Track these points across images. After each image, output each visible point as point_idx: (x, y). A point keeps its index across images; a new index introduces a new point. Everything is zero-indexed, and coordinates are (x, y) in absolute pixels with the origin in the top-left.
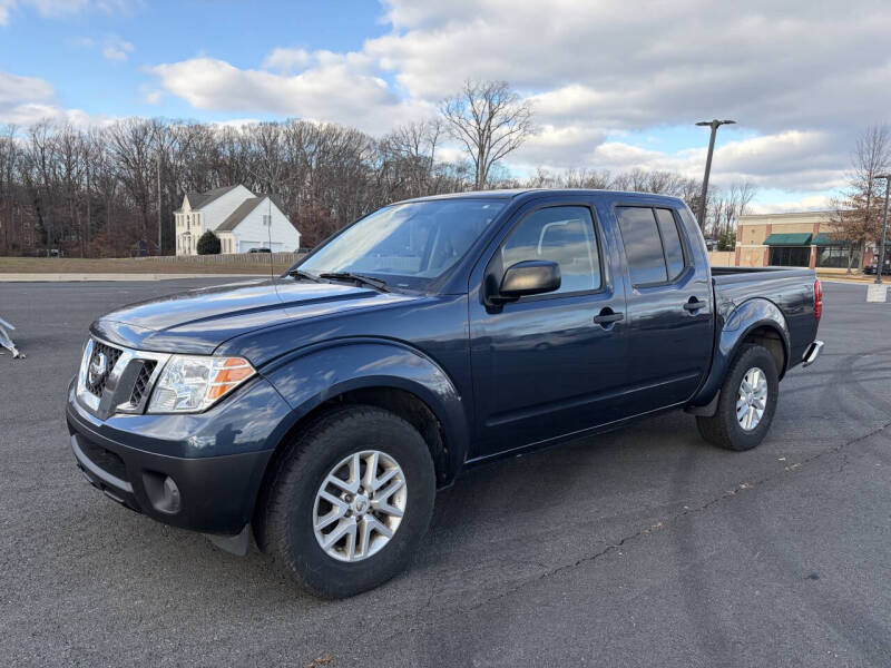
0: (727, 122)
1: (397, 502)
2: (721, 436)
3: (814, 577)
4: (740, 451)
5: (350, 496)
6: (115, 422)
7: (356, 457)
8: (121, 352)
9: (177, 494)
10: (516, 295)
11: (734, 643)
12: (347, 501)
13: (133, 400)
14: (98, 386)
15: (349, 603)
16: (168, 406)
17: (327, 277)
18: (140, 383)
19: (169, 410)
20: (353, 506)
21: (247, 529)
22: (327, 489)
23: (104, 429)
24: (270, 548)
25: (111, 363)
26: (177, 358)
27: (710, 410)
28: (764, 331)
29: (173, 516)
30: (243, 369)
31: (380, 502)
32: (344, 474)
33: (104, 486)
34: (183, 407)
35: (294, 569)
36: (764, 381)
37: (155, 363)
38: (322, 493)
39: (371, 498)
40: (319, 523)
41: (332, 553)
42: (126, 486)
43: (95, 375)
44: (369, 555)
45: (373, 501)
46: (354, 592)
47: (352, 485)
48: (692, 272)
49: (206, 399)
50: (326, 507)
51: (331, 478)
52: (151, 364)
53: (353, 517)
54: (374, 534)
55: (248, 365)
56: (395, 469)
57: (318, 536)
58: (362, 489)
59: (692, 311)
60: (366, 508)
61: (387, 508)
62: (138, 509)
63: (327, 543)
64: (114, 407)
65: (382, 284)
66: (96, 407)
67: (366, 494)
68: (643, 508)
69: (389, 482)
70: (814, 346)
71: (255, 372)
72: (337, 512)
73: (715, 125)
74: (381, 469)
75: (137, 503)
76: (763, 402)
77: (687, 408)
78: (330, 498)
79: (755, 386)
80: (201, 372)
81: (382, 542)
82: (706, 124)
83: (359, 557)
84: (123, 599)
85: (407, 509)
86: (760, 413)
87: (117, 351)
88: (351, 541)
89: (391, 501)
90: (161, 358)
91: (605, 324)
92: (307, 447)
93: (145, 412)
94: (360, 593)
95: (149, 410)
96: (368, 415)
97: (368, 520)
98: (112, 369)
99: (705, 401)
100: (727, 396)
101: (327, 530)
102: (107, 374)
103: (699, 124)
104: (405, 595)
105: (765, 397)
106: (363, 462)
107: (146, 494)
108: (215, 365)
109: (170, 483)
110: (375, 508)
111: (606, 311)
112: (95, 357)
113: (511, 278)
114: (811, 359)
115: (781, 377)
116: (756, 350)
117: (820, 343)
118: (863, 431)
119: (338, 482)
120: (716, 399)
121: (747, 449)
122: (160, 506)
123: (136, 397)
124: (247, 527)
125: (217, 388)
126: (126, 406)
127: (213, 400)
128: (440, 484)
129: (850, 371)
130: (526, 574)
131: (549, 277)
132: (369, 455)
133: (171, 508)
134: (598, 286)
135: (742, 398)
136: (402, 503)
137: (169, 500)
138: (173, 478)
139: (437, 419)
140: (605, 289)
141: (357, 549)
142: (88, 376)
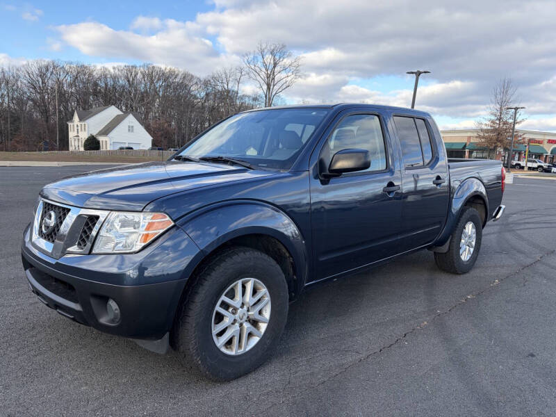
0: (425, 72)
1: (264, 313)
2: (449, 265)
3: (532, 355)
4: (460, 274)
5: (235, 309)
6: (67, 260)
7: (240, 283)
8: (69, 210)
9: (118, 312)
10: (340, 172)
11: (497, 402)
12: (233, 314)
13: (79, 244)
14: (51, 234)
15: (234, 383)
16: (108, 248)
18: (85, 232)
19: (110, 251)
20: (237, 316)
21: (167, 335)
22: (221, 306)
23: (58, 266)
24: (182, 348)
25: (60, 218)
26: (115, 214)
27: (445, 248)
28: (476, 198)
30: (164, 222)
31: (253, 313)
32: (232, 295)
33: (57, 306)
34: (119, 249)
35: (200, 362)
36: (474, 230)
38: (218, 308)
39: (248, 311)
40: (216, 329)
41: (224, 350)
42: (77, 306)
43: (47, 227)
44: (248, 349)
45: (250, 313)
46: (237, 377)
47: (236, 302)
48: (437, 160)
49: (138, 243)
50: (220, 318)
51: (223, 298)
52: (94, 219)
53: (237, 324)
54: (250, 335)
55: (168, 218)
56: (264, 290)
57: (215, 338)
58: (243, 304)
59: (437, 184)
60: (245, 318)
61: (258, 317)
62: (86, 323)
63: (220, 342)
64: (65, 249)
65: (246, 164)
66: (50, 251)
67: (245, 308)
68: (411, 313)
69: (259, 300)
70: (500, 208)
71: (173, 224)
72: (227, 321)
73: (418, 74)
74: (255, 292)
75: (85, 319)
76: (474, 243)
77: (429, 248)
78: (222, 311)
79: (470, 233)
80: (136, 225)
81: (255, 340)
82: (412, 73)
83: (241, 351)
84: (72, 386)
85: (270, 318)
86: (472, 250)
87: (64, 209)
88: (236, 340)
89: (260, 313)
90: (102, 215)
91: (389, 193)
92: (209, 276)
93: (90, 253)
94: (240, 377)
95: (93, 252)
96: (248, 254)
97: (246, 326)
98: (61, 223)
99: (441, 243)
100: (455, 240)
101: (221, 334)
102: (57, 226)
103: (408, 73)
104: (271, 377)
105: (474, 240)
106: (244, 287)
107: (93, 313)
108: (144, 219)
109: (113, 305)
110: (251, 317)
111: (391, 184)
112: (45, 214)
113: (336, 161)
114: (498, 217)
115: (483, 227)
116: (472, 210)
117: (503, 206)
118: (529, 261)
119: (228, 300)
120: (448, 242)
121: (464, 273)
122: (104, 320)
123: (82, 243)
124: (168, 333)
125: (147, 235)
126: (74, 248)
127: (143, 244)
128: (290, 300)
129: (508, 224)
130: (350, 359)
131: (362, 161)
132: (248, 281)
133: (112, 321)
134: (384, 168)
135: (463, 241)
136: (267, 314)
137: (111, 316)
138: (114, 300)
139: (291, 256)
140: (389, 170)
141: (240, 346)
142: (41, 227)
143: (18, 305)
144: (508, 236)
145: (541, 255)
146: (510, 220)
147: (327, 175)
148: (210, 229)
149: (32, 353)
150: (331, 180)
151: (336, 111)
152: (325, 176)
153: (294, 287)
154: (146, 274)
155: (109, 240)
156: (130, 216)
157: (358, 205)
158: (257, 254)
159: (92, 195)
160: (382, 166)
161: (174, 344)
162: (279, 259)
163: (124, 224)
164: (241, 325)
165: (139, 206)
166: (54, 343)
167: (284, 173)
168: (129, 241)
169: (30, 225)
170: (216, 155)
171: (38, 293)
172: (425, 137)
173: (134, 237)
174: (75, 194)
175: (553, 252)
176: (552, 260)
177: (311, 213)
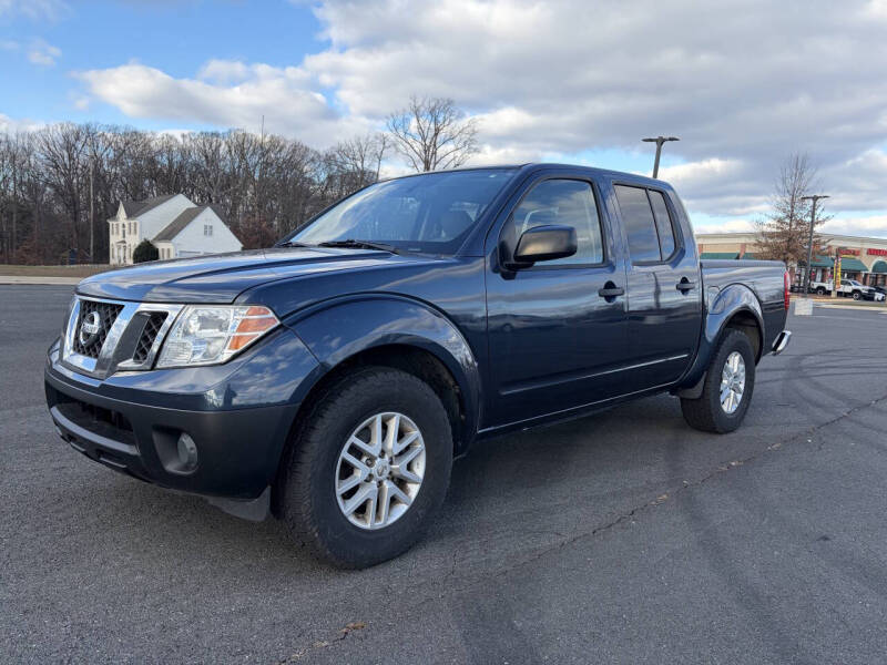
0: (671, 139)
1: (415, 468)
2: (703, 418)
3: (826, 539)
4: (722, 434)
5: (371, 460)
6: (117, 381)
7: (378, 418)
8: (121, 307)
9: (194, 452)
10: (531, 260)
11: (768, 597)
12: (369, 465)
13: (137, 357)
14: (91, 346)
15: (369, 573)
16: (182, 360)
17: (326, 246)
18: (145, 338)
19: (185, 364)
20: (374, 470)
21: (267, 491)
22: (350, 451)
23: (104, 389)
24: (290, 513)
25: (108, 320)
26: (191, 309)
27: (696, 392)
28: (745, 315)
29: (188, 477)
30: (262, 319)
31: (399, 467)
32: (366, 435)
33: (100, 452)
34: (198, 359)
35: (316, 535)
36: (742, 366)
37: (164, 315)
38: (345, 454)
39: (391, 463)
40: (342, 487)
41: (352, 519)
42: (132, 450)
43: (87, 335)
44: (390, 522)
45: (393, 466)
46: (373, 563)
47: (373, 448)
48: (682, 253)
49: (226, 351)
50: (348, 470)
51: (353, 439)
52: (159, 317)
53: (374, 482)
54: (394, 500)
55: (271, 314)
56: (415, 433)
57: (339, 500)
58: (383, 453)
59: (683, 291)
60: (386, 473)
61: (406, 474)
63: (348, 508)
64: (115, 364)
65: (393, 248)
66: (92, 369)
67: (387, 458)
68: (644, 483)
69: (408, 448)
70: (783, 335)
71: (279, 323)
72: (359, 475)
73: (661, 141)
74: (401, 435)
75: (145, 469)
76: (742, 387)
77: (673, 390)
78: (352, 459)
79: (735, 370)
80: (222, 325)
81: (401, 509)
82: (651, 140)
83: (379, 525)
84: (120, 575)
85: (425, 477)
86: (739, 396)
88: (372, 507)
89: (409, 467)
90: (172, 310)
91: (608, 298)
92: (332, 405)
93: (153, 368)
94: (379, 563)
95: (158, 366)
96: (390, 375)
97: (388, 485)
98: (109, 327)
99: (692, 383)
100: (712, 379)
101: (349, 495)
102: (103, 334)
103: (645, 140)
104: (426, 564)
105: (743, 382)
106: (385, 427)
107: (157, 457)
108: (234, 315)
109: (187, 442)
110: (395, 473)
111: (610, 285)
112: (84, 316)
114: (780, 348)
115: (757, 361)
116: (737, 335)
117: (788, 333)
118: (829, 417)
119: (360, 443)
120: (702, 380)
121: (727, 432)
122: (171, 467)
123: (142, 353)
124: (269, 487)
125: (240, 339)
126: (129, 363)
127: (234, 352)
128: (456, 452)
129: (800, 368)
130: (545, 542)
131: (566, 244)
132: (390, 418)
133: (186, 467)
134: (600, 261)
135: (725, 381)
136: (420, 470)
137: (185, 459)
138: (189, 434)
139: (457, 383)
140: (607, 264)
141: (378, 517)
142: (77, 338)
143: (34, 471)
144: (800, 384)
145: (848, 410)
147: (512, 265)
148: (331, 340)
149: (59, 532)
150: (519, 274)
151: (525, 173)
152: (510, 267)
153: (461, 431)
154: (235, 401)
156: (213, 310)
157: (564, 323)
158: (405, 376)
159: (154, 286)
160: (596, 258)
161: (277, 508)
162: (440, 389)
163: (205, 322)
164: (380, 483)
165: (230, 296)
166: (91, 520)
168: (212, 349)
171: (70, 437)
173: (220, 343)
175: (868, 405)
176: (866, 416)
177: (488, 333)
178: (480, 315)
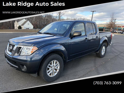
0: (95, 11)
1: (58, 67)
2: (99, 56)
5: (52, 67)
6: (15, 57)
7: (53, 61)
9: (26, 68)
10: (75, 36)
12: (51, 68)
13: (17, 53)
14: (11, 51)
16: (24, 54)
17: (45, 33)
18: (18, 50)
19: (24, 55)
21: (37, 73)
22: (49, 66)
23: (13, 58)
24: (40, 76)
26: (25, 47)
27: (98, 52)
28: (105, 41)
29: (25, 71)
30: (36, 48)
31: (56, 68)
33: (13, 66)
34: (26, 54)
36: (105, 48)
38: (48, 67)
39: (55, 67)
40: (48, 71)
41: (49, 76)
42: (17, 67)
43: (10, 49)
44: (55, 75)
46: (52, 81)
47: (52, 65)
50: (48, 69)
51: (49, 65)
52: (20, 48)
53: (52, 70)
54: (55, 72)
55: (37, 48)
56: (58, 63)
57: (47, 73)
58: (53, 66)
59: (97, 38)
61: (57, 68)
62: (19, 70)
63: (48, 74)
64: (14, 54)
65: (54, 35)
66: (11, 54)
67: (54, 67)
68: (90, 67)
69: (57, 65)
72: (50, 70)
74: (56, 63)
75: (19, 69)
77: (95, 52)
80: (30, 49)
81: (56, 73)
83: (53, 76)
86: (104, 52)
87: (14, 45)
88: (52, 74)
89: (57, 67)
90: (22, 47)
91: (86, 40)
95: (20, 55)
96: (54, 55)
97: (54, 70)
98: (13, 48)
99: (97, 51)
100: (101, 50)
101: (49, 72)
105: (105, 50)
106: (54, 62)
107: (21, 68)
108: (31, 48)
109: (25, 67)
111: (86, 38)
112: (10, 46)
115: (107, 47)
116: (104, 44)
117: (111, 42)
118: (117, 54)
120: (99, 51)
121: (102, 57)
122: (23, 70)
123: (18, 53)
125: (32, 51)
126: (16, 54)
127: (31, 53)
128: (64, 64)
129: (112, 46)
131: (80, 34)
133: (25, 70)
134: (85, 35)
135: (102, 50)
136: (59, 68)
138: (25, 66)
139: (64, 55)
141: (53, 75)
144: (113, 49)
145: (120, 53)
146: (113, 45)
147: (72, 37)
150: (73, 38)
151: (74, 22)
152: (71, 37)
154: (32, 60)
155: (24, 52)
156: (28, 47)
157: (80, 43)
158: (57, 55)
159: (20, 42)
161: (38, 74)
162: (61, 56)
163: (27, 49)
165: (30, 45)
166: (12, 74)
167: (63, 37)
169: (6, 48)
170: (47, 32)
171: (9, 63)
172: (94, 27)
173: (29, 52)
174: (16, 42)
175: (122, 52)
176: (122, 54)
177: (68, 45)
178: (67, 42)
